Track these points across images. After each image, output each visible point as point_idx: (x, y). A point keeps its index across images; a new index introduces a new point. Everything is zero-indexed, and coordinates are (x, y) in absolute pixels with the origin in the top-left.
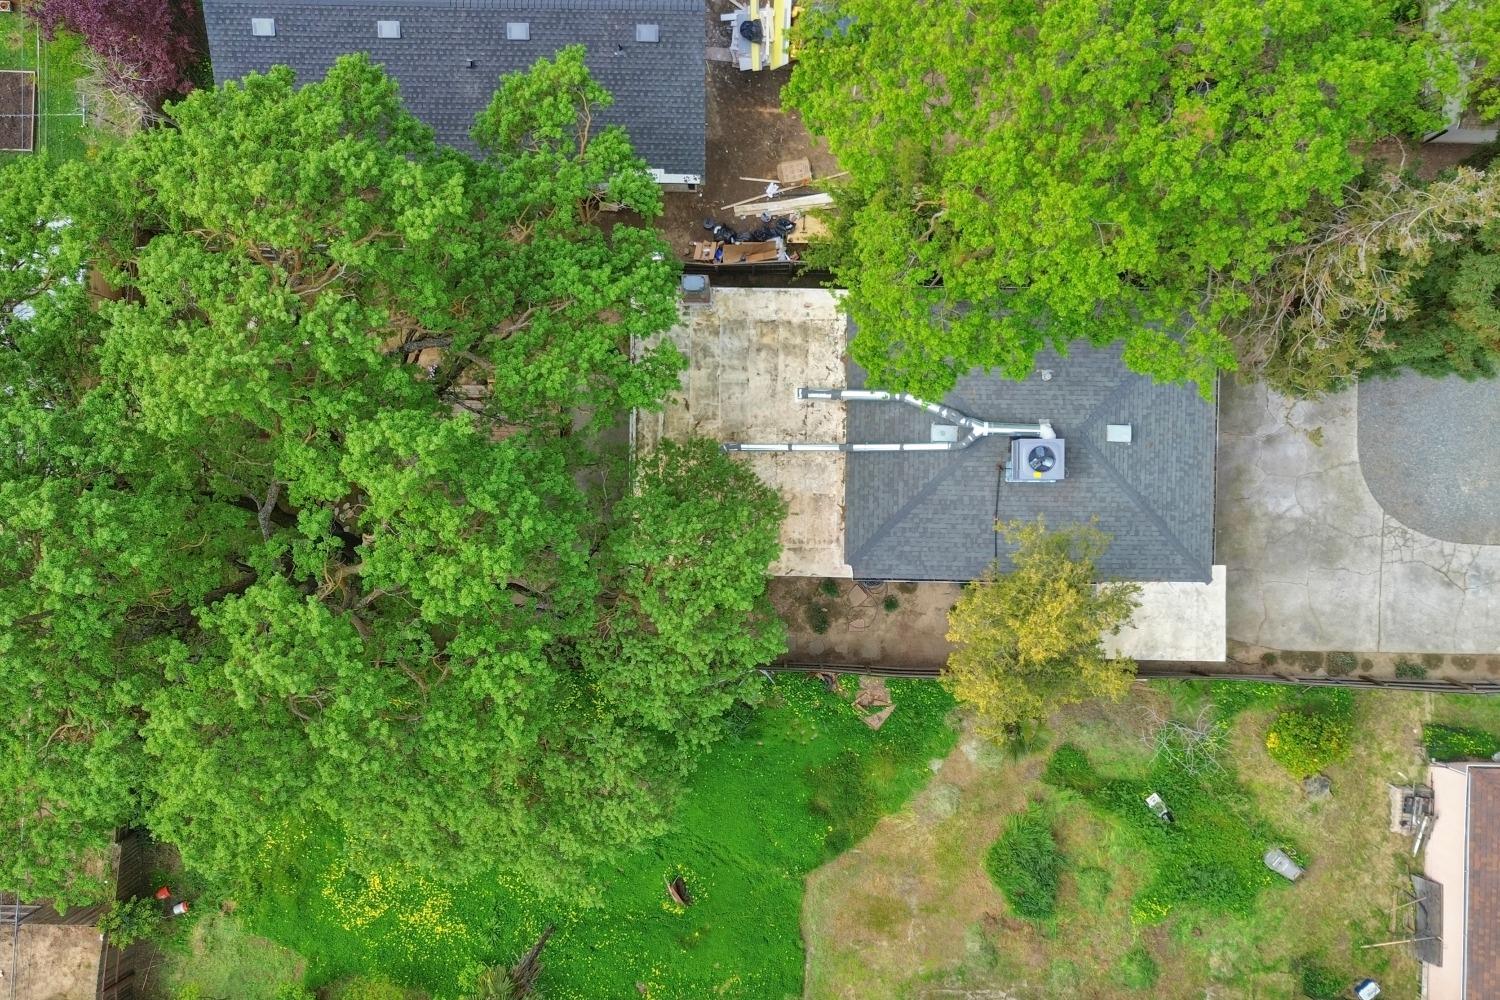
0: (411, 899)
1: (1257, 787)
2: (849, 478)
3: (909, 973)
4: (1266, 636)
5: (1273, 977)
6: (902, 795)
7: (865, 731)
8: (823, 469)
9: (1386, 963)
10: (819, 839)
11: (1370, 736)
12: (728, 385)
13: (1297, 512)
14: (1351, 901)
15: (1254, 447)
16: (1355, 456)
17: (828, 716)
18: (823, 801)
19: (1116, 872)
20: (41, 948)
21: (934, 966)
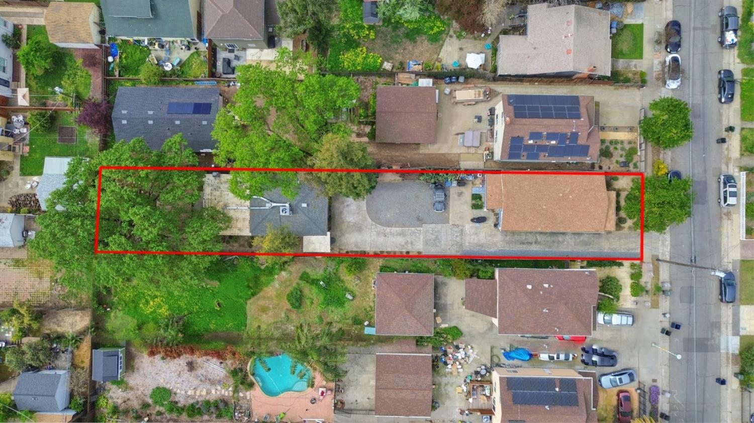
0: (159, 306)
1: (345, 280)
2: (251, 214)
3: (270, 322)
4: (347, 247)
5: (348, 321)
6: (269, 283)
7: (260, 270)
8: (245, 212)
9: (372, 317)
10: (250, 293)
11: (369, 269)
12: (224, 195)
13: (353, 221)
14: (365, 304)
15: (344, 207)
16: (365, 209)
17: (252, 267)
18: (251, 285)
19: (315, 299)
20: (78, 318)
21: (275, 320)
